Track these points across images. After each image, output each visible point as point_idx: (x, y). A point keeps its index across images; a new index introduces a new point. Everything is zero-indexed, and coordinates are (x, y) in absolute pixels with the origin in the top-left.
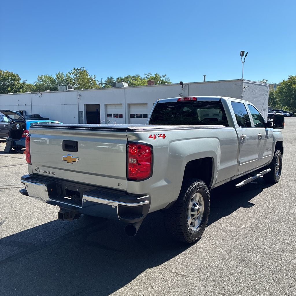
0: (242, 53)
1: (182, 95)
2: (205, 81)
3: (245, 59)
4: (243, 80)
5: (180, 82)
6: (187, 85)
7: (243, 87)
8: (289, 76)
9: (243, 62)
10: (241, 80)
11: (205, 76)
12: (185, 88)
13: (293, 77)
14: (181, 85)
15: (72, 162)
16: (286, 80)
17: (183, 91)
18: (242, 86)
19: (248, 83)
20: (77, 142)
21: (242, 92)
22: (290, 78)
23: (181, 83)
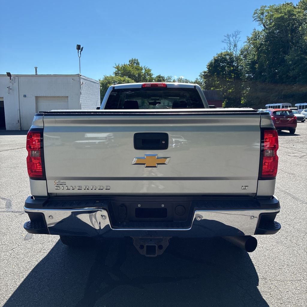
0: (79, 47)
1: (10, 88)
2: (37, 74)
3: (80, 53)
4: (81, 76)
5: (7, 73)
6: (15, 77)
7: (81, 83)
8: (104, 76)
9: (80, 56)
10: (79, 75)
11: (36, 68)
12: (14, 80)
13: (108, 77)
14: (8, 76)
15: (156, 165)
16: (102, 79)
17: (11, 84)
18: (80, 81)
19: (84, 79)
20: (166, 135)
21: (80, 88)
22: (106, 78)
23: (9, 74)
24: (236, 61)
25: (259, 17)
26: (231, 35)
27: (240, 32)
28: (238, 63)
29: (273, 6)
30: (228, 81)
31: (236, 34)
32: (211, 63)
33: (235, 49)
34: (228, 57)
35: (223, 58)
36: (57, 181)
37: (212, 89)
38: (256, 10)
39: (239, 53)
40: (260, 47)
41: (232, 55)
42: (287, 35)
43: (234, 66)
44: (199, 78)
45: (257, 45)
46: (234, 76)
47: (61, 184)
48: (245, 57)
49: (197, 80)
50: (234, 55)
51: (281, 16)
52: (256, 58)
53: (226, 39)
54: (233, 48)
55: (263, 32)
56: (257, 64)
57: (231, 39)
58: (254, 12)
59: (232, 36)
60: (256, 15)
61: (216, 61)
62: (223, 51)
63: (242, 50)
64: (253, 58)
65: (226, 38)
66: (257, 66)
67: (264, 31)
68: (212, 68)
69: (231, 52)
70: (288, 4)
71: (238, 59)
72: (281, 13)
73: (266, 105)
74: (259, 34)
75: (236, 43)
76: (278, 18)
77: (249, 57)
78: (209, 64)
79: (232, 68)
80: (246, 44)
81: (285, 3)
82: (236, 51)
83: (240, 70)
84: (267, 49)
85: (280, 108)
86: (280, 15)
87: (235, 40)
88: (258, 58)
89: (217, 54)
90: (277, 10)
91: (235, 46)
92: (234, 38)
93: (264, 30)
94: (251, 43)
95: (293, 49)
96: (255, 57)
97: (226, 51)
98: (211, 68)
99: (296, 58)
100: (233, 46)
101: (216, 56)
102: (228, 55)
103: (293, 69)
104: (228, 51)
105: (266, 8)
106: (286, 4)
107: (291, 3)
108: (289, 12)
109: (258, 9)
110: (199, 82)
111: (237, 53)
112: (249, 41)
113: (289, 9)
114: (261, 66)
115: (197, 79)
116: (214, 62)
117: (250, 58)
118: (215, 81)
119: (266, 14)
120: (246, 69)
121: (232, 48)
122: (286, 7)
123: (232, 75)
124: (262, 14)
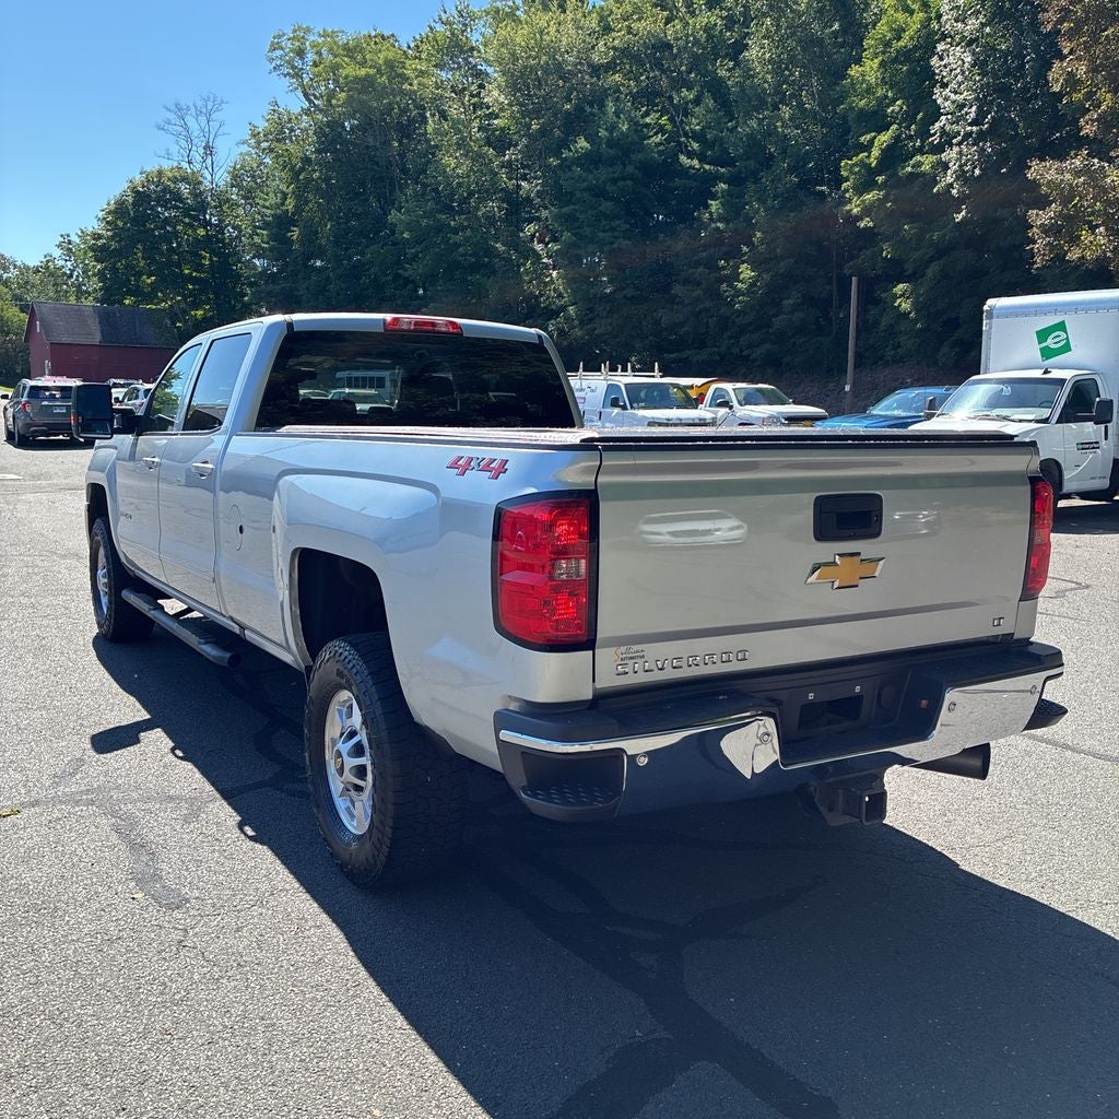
15: (858, 581)
24: (215, 207)
25: (288, 62)
26: (188, 108)
27: (222, 102)
28: (221, 213)
29: (333, 32)
30: (190, 279)
31: (209, 107)
32: (121, 204)
33: (209, 161)
34: (185, 189)
35: (166, 190)
36: (623, 649)
37: (127, 302)
38: (279, 36)
39: (222, 178)
40: (302, 169)
41: (200, 183)
42: (387, 143)
43: (209, 223)
44: (57, 253)
45: (294, 161)
46: (211, 260)
47: (632, 658)
48: (249, 196)
49: (48, 261)
50: (207, 184)
51: (367, 75)
52: (290, 204)
53: (173, 122)
54: (199, 159)
55: (305, 117)
56: (295, 229)
57: (191, 122)
58: (272, 42)
59: (194, 114)
60: (278, 53)
61: (141, 197)
62: (166, 165)
63: (234, 168)
64: (278, 206)
65: (172, 116)
66: (295, 233)
67: (306, 114)
68: (125, 224)
69: (193, 173)
70: (383, 38)
71: (222, 201)
72: (363, 64)
73: (339, 375)
74: (290, 120)
75: (211, 140)
76: (357, 80)
77: (265, 200)
78: (112, 207)
79: (201, 232)
80: (245, 149)
81: (373, 34)
82: (210, 169)
83: (232, 240)
84: (327, 180)
85: (384, 387)
86: (363, 72)
87: (207, 129)
88: (298, 209)
89: (141, 173)
90: (351, 51)
91: (209, 150)
92: (203, 119)
93: (307, 112)
94: (264, 149)
95: (409, 192)
96: (288, 201)
97: (175, 164)
98: (120, 224)
99: (424, 222)
100: (202, 151)
101: (138, 178)
102: (184, 179)
103: (415, 258)
104: (185, 165)
105: (312, 38)
106: (375, 37)
107: (393, 35)
108: (390, 64)
109: (284, 35)
110: (60, 269)
111: (217, 177)
112: (259, 143)
113: (391, 55)
114: (310, 235)
115: (50, 259)
116: (130, 200)
117: (267, 204)
118: (140, 274)
119: (310, 57)
120: (257, 240)
121: (197, 157)
122: (379, 46)
123: (205, 258)
124: (301, 53)
